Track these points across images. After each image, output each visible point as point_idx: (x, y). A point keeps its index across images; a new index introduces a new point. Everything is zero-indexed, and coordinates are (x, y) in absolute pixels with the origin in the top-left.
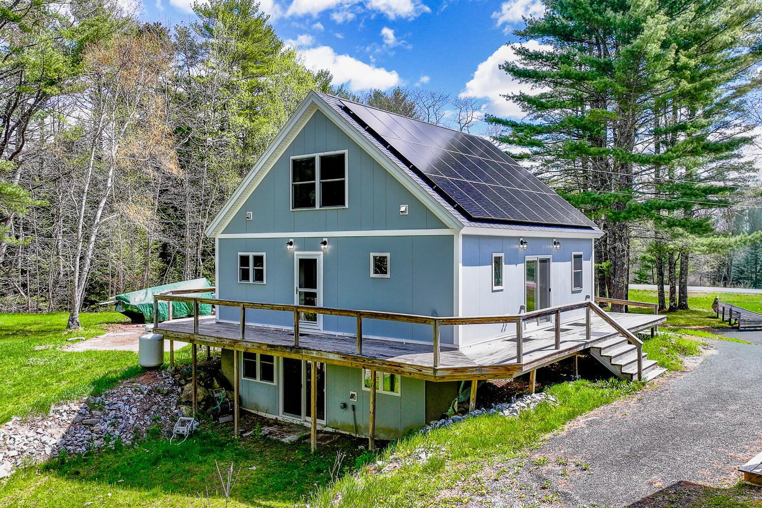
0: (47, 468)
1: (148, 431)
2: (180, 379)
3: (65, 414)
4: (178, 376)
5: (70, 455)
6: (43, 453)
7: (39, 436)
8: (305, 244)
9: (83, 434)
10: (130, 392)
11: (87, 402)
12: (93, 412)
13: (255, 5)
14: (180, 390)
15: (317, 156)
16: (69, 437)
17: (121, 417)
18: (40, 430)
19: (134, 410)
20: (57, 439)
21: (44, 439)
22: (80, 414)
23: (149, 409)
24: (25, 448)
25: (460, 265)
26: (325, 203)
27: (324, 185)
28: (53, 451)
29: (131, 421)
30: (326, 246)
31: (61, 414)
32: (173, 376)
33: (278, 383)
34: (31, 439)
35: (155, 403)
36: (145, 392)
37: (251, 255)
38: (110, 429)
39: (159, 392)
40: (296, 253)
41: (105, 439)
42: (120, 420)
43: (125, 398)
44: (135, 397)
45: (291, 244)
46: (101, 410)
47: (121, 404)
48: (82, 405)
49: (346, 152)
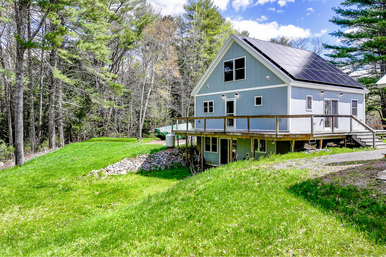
0: (137, 173)
1: (170, 166)
2: (181, 151)
3: (141, 158)
4: (180, 150)
5: (144, 171)
6: (135, 169)
7: (134, 164)
8: (229, 95)
9: (148, 165)
10: (163, 153)
11: (149, 155)
12: (151, 159)
13: (211, 2)
14: (181, 154)
15: (234, 60)
16: (143, 166)
17: (161, 161)
18: (134, 162)
19: (165, 159)
20: (140, 166)
21: (135, 165)
22: (147, 159)
23: (170, 159)
24: (130, 167)
25: (290, 98)
26: (237, 78)
27: (237, 71)
28: (138, 169)
29: (164, 163)
30: (237, 96)
31: (140, 158)
32: (178, 150)
33: (219, 152)
34: (132, 165)
35: (172, 158)
36: (169, 154)
37: (208, 102)
38: (157, 165)
39: (173, 154)
40: (225, 99)
41: (155, 167)
42: (160, 162)
43: (162, 155)
44: (165, 155)
45: (224, 96)
46: (153, 158)
47: (160, 157)
48: (147, 156)
49: (245, 57)
